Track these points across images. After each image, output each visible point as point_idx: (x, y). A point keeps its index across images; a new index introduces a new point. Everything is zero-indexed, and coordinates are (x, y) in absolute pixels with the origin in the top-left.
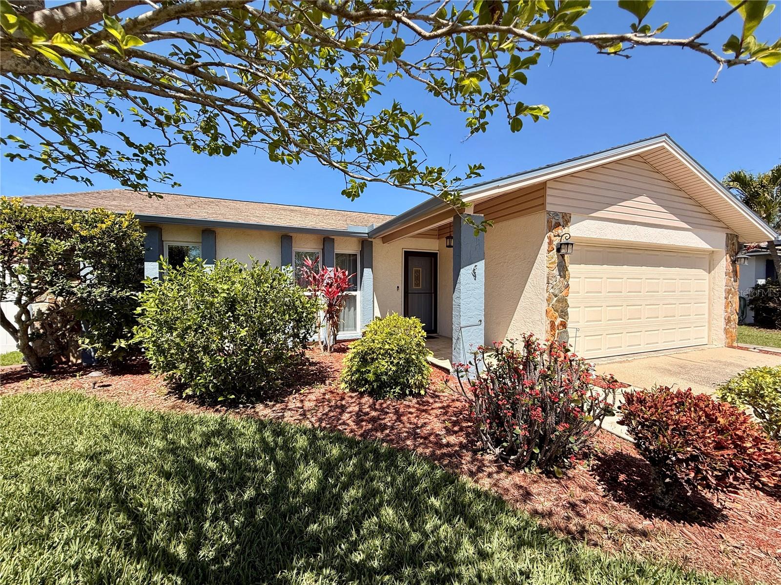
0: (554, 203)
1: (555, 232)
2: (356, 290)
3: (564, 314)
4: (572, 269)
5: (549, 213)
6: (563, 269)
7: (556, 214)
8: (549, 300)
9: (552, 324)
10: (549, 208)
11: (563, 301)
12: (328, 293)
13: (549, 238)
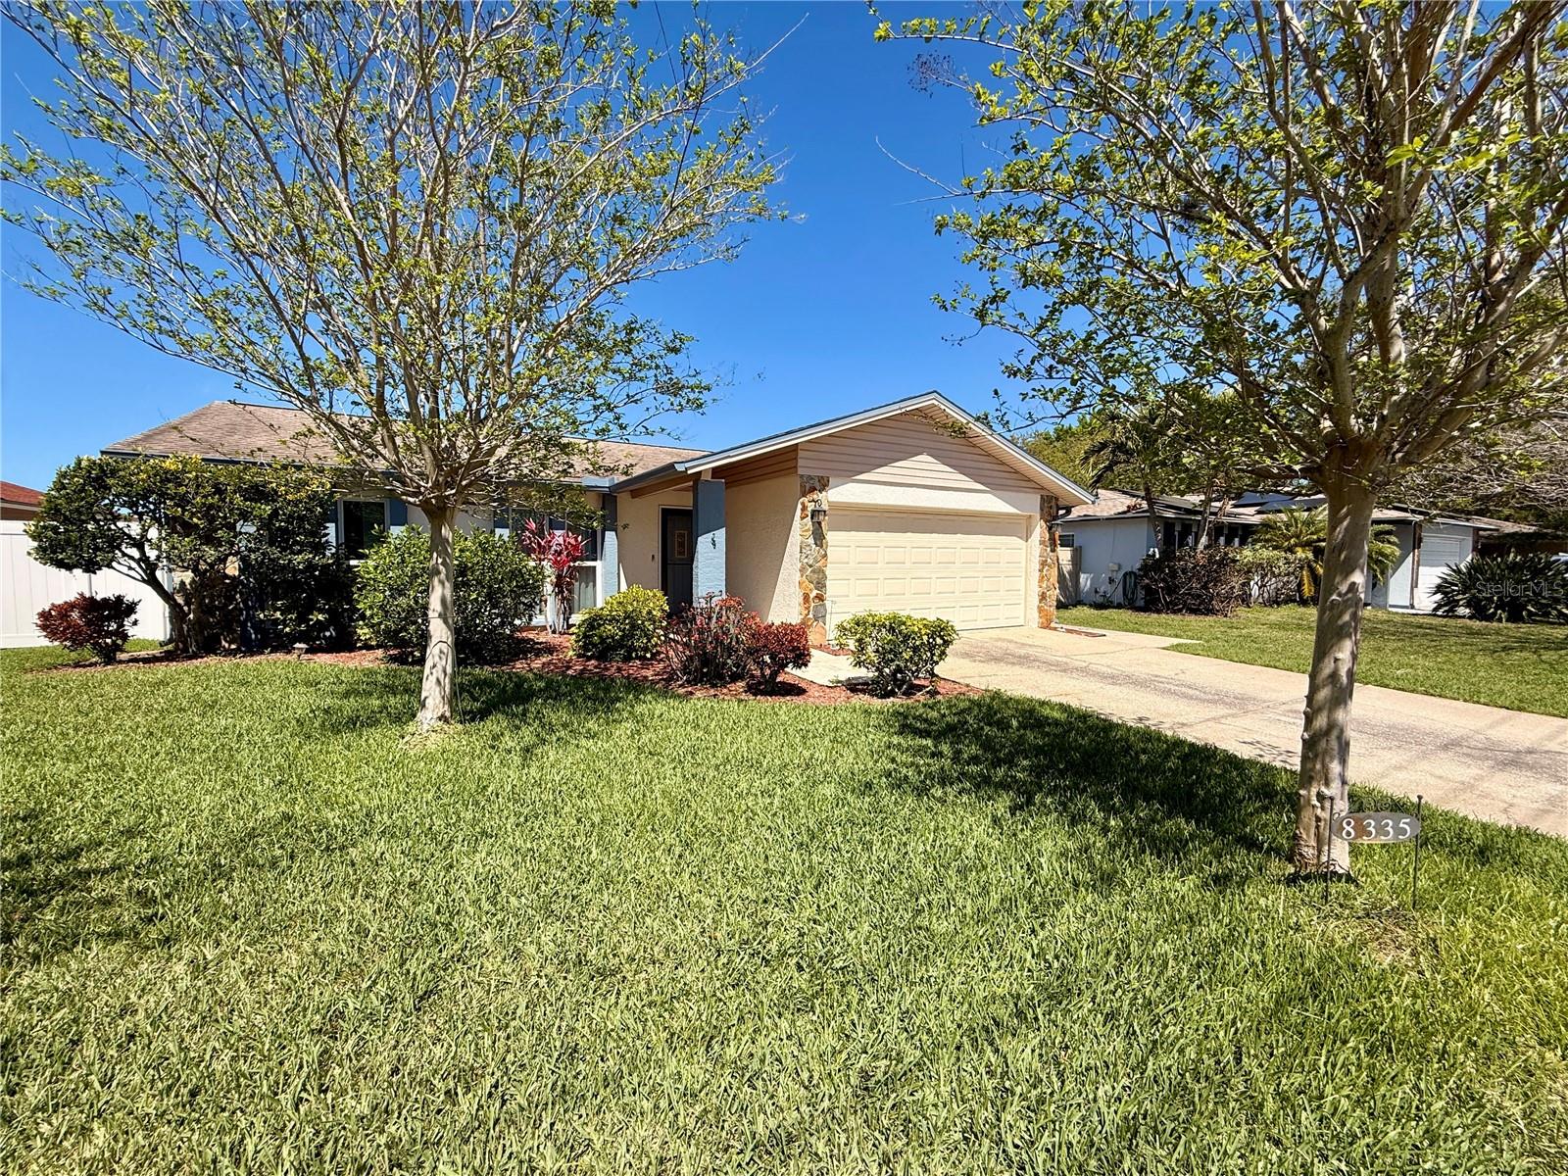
0: (806, 467)
1: (810, 497)
2: (595, 560)
3: (821, 585)
4: (832, 537)
5: (802, 476)
6: (819, 537)
7: (810, 478)
8: (802, 570)
9: (806, 598)
10: (800, 471)
11: (821, 571)
12: (556, 562)
13: (803, 504)
